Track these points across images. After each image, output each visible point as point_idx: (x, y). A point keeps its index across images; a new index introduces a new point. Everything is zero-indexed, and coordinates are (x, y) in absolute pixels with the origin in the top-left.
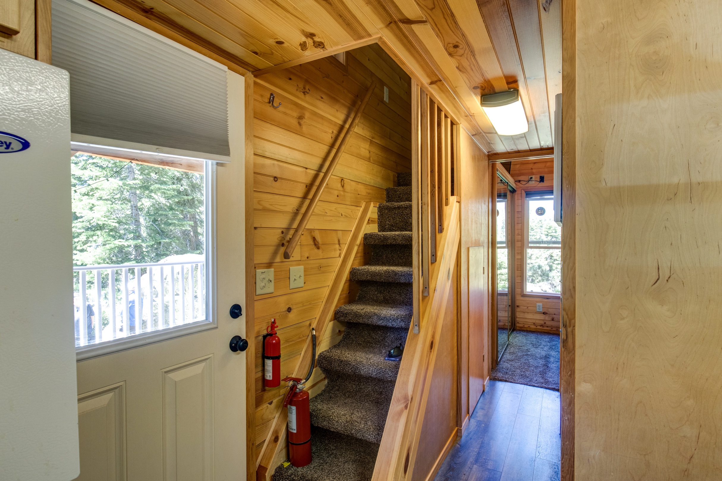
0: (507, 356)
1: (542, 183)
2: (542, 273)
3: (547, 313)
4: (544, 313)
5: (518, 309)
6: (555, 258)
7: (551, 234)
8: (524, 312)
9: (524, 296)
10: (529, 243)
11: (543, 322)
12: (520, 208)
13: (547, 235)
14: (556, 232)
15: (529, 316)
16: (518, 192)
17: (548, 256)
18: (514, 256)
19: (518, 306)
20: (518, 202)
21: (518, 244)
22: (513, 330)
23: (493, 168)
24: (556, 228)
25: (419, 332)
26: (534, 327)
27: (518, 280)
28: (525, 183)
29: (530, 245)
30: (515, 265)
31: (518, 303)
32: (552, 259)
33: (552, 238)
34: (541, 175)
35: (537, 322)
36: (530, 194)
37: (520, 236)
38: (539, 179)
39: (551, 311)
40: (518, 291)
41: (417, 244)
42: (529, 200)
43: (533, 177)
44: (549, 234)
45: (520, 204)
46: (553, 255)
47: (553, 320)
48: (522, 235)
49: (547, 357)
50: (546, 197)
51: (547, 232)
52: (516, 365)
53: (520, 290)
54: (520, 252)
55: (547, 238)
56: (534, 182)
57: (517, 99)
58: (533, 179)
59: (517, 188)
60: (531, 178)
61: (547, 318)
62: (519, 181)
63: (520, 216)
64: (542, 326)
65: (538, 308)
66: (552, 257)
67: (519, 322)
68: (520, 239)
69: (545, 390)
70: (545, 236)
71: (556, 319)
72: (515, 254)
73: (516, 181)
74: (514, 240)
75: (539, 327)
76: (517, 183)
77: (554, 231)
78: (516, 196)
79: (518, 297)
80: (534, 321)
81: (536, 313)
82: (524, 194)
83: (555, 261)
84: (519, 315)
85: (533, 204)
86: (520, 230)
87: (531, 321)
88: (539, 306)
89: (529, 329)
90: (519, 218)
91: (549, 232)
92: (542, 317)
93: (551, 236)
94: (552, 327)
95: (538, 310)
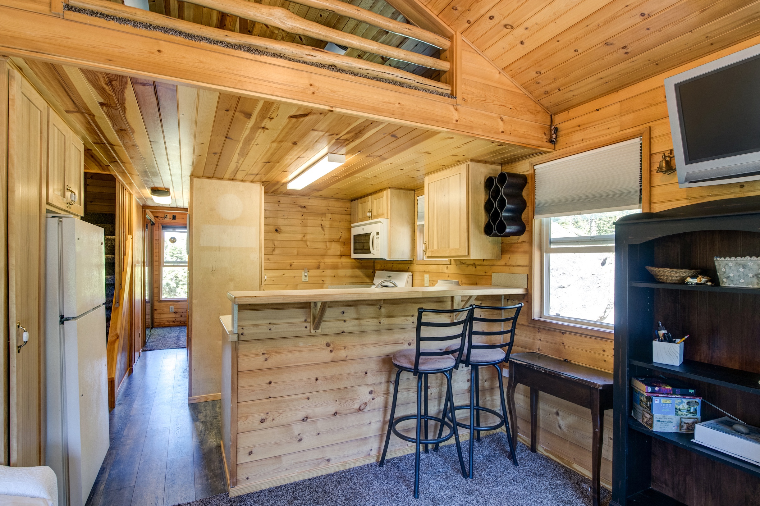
0: (150, 340)
1: (174, 220)
2: (169, 289)
3: (177, 312)
4: (175, 313)
5: (156, 312)
6: (180, 279)
7: (176, 255)
8: (160, 314)
9: (161, 301)
10: (164, 262)
11: (174, 319)
12: (158, 237)
13: (172, 256)
14: (181, 253)
15: (165, 316)
16: (157, 225)
17: (173, 277)
18: (153, 273)
19: (155, 310)
20: (156, 232)
21: (156, 264)
22: (152, 328)
23: (144, 213)
24: (181, 250)
25: (119, 306)
26: (168, 323)
27: (156, 290)
28: (161, 219)
29: (165, 264)
30: (153, 279)
31: (155, 307)
32: (177, 280)
33: (177, 259)
34: (174, 215)
35: (170, 319)
36: (165, 227)
37: (158, 258)
38: (172, 217)
39: (180, 310)
40: (156, 298)
41: (118, 262)
42: (164, 231)
43: (168, 215)
44: (174, 255)
45: (158, 234)
46: (178, 276)
47: (181, 316)
48: (159, 257)
49: (178, 336)
50: (177, 230)
51: (173, 253)
52: (159, 343)
53: (157, 297)
54: (157, 269)
55: (172, 259)
56: (168, 219)
57: (169, 195)
58: (168, 217)
59: (155, 222)
60: (166, 216)
61: (177, 315)
62: (157, 217)
63: (158, 243)
64: (174, 322)
65: (170, 309)
66: (178, 277)
67: (157, 322)
68: (157, 260)
69: (178, 349)
70: (171, 257)
71: (183, 316)
72: (153, 271)
73: (155, 217)
74: (153, 260)
75: (171, 323)
76: (155, 218)
77: (179, 252)
78: (155, 228)
79: (156, 304)
80: (168, 319)
81: (169, 313)
82: (161, 227)
83: (179, 282)
84: (156, 316)
85: (168, 235)
86: (158, 253)
87: (165, 319)
88: (172, 308)
89: (164, 326)
90: (157, 244)
91: (174, 253)
92: (173, 315)
93: (176, 257)
94: (181, 322)
95: (171, 311)
